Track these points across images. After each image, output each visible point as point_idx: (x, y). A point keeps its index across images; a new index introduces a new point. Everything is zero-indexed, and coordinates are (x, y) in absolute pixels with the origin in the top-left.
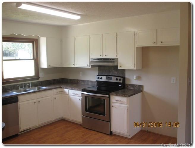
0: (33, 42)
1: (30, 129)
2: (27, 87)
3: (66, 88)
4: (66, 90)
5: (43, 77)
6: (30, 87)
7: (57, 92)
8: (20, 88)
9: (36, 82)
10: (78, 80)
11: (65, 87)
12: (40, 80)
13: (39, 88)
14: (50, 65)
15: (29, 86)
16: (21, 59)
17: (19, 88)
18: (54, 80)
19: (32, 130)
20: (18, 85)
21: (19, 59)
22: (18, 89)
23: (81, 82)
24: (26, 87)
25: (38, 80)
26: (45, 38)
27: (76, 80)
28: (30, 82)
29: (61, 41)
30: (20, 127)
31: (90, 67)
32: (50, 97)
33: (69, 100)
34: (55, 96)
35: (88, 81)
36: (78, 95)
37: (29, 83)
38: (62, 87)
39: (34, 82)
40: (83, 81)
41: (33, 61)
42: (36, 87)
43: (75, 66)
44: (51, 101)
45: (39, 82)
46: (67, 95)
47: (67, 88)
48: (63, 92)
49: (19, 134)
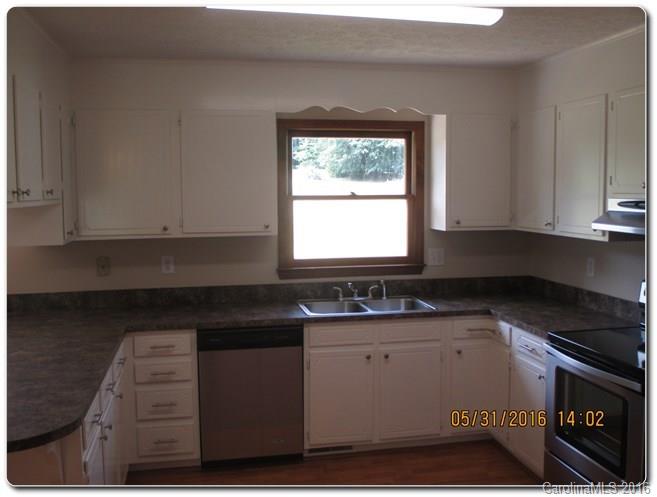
0: (406, 135)
1: (350, 447)
2: (370, 295)
3: (504, 320)
4: (504, 326)
5: (436, 265)
6: (382, 296)
7: (470, 330)
8: (344, 296)
9: (409, 281)
10: (578, 291)
11: (499, 314)
12: (427, 275)
13: (413, 305)
14: (458, 223)
15: (378, 295)
16: (357, 194)
17: (341, 295)
18: (486, 279)
19: (359, 453)
20: (336, 284)
21: (349, 194)
22: (335, 298)
23: (587, 299)
24: (367, 295)
25: (420, 273)
26: (445, 116)
27: (570, 287)
28: (382, 279)
29: (514, 126)
30: (308, 434)
31: (606, 239)
32: (437, 344)
33: (509, 368)
34: (458, 345)
35: (614, 299)
36: (537, 354)
37: (378, 282)
38: (492, 311)
39: (402, 281)
40: (595, 297)
41: (403, 204)
42: (403, 300)
43: (554, 229)
44: (442, 360)
45: (422, 280)
46: (506, 346)
47: (507, 317)
48: (493, 331)
49: (306, 455)
